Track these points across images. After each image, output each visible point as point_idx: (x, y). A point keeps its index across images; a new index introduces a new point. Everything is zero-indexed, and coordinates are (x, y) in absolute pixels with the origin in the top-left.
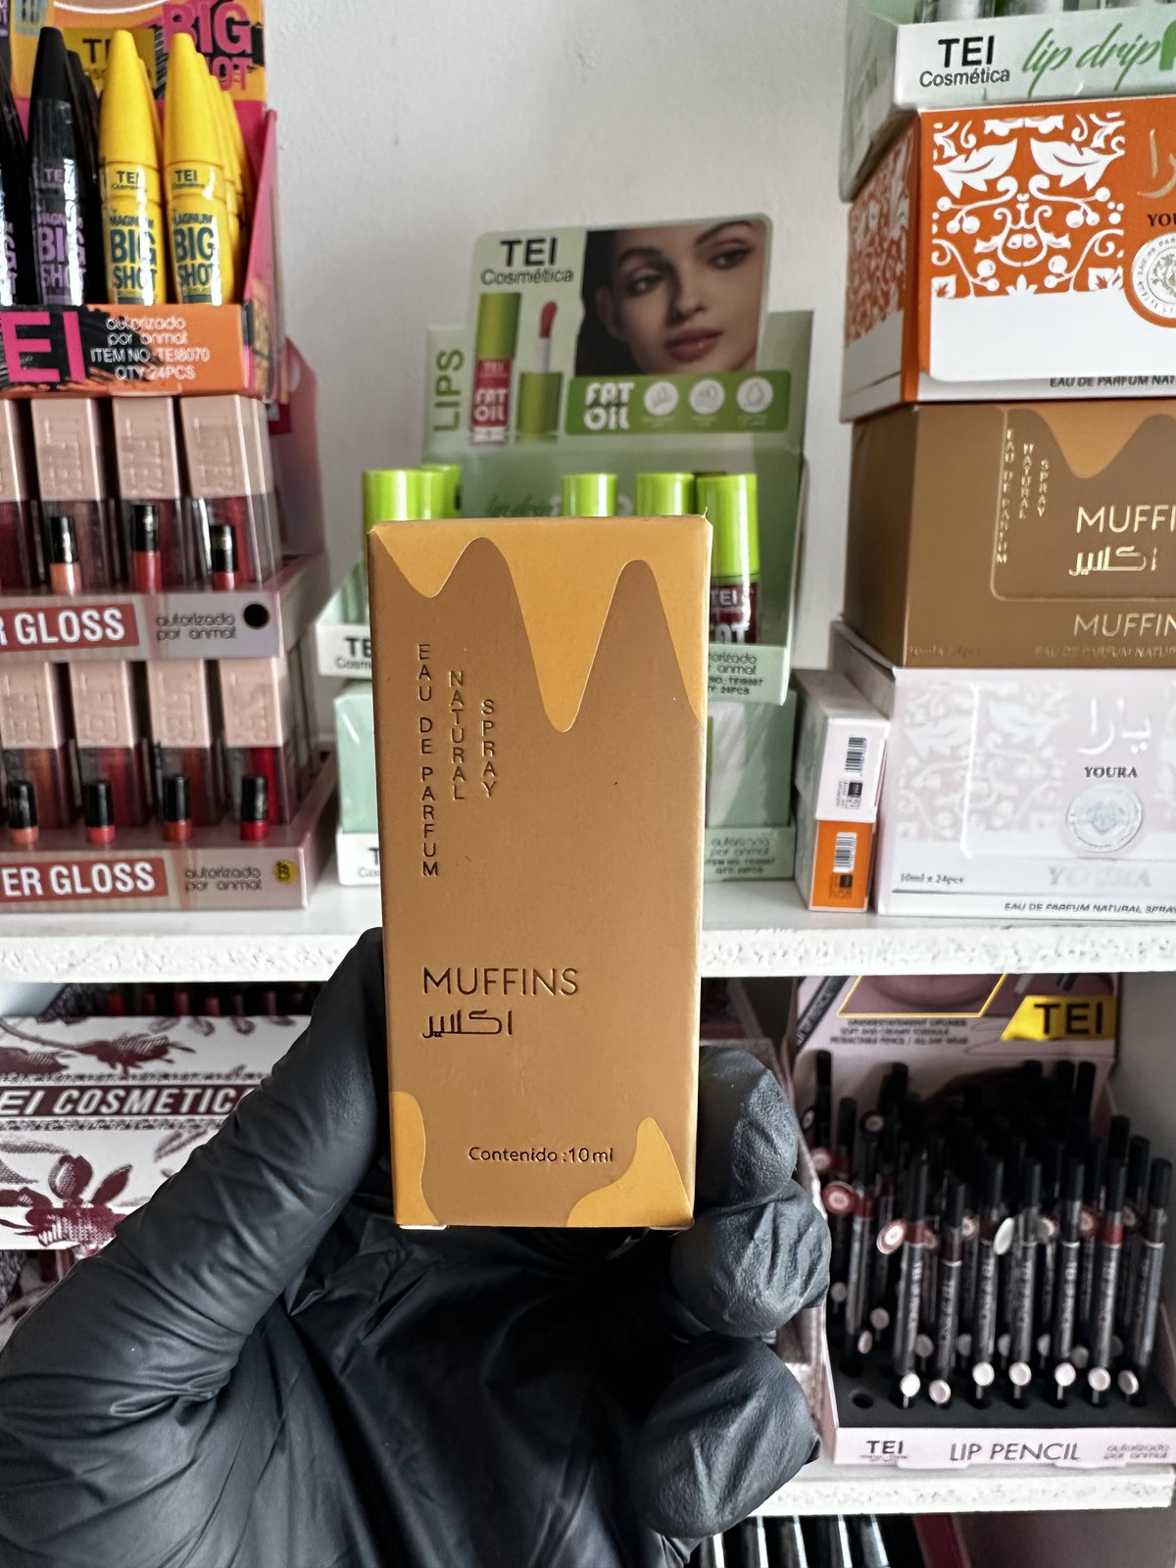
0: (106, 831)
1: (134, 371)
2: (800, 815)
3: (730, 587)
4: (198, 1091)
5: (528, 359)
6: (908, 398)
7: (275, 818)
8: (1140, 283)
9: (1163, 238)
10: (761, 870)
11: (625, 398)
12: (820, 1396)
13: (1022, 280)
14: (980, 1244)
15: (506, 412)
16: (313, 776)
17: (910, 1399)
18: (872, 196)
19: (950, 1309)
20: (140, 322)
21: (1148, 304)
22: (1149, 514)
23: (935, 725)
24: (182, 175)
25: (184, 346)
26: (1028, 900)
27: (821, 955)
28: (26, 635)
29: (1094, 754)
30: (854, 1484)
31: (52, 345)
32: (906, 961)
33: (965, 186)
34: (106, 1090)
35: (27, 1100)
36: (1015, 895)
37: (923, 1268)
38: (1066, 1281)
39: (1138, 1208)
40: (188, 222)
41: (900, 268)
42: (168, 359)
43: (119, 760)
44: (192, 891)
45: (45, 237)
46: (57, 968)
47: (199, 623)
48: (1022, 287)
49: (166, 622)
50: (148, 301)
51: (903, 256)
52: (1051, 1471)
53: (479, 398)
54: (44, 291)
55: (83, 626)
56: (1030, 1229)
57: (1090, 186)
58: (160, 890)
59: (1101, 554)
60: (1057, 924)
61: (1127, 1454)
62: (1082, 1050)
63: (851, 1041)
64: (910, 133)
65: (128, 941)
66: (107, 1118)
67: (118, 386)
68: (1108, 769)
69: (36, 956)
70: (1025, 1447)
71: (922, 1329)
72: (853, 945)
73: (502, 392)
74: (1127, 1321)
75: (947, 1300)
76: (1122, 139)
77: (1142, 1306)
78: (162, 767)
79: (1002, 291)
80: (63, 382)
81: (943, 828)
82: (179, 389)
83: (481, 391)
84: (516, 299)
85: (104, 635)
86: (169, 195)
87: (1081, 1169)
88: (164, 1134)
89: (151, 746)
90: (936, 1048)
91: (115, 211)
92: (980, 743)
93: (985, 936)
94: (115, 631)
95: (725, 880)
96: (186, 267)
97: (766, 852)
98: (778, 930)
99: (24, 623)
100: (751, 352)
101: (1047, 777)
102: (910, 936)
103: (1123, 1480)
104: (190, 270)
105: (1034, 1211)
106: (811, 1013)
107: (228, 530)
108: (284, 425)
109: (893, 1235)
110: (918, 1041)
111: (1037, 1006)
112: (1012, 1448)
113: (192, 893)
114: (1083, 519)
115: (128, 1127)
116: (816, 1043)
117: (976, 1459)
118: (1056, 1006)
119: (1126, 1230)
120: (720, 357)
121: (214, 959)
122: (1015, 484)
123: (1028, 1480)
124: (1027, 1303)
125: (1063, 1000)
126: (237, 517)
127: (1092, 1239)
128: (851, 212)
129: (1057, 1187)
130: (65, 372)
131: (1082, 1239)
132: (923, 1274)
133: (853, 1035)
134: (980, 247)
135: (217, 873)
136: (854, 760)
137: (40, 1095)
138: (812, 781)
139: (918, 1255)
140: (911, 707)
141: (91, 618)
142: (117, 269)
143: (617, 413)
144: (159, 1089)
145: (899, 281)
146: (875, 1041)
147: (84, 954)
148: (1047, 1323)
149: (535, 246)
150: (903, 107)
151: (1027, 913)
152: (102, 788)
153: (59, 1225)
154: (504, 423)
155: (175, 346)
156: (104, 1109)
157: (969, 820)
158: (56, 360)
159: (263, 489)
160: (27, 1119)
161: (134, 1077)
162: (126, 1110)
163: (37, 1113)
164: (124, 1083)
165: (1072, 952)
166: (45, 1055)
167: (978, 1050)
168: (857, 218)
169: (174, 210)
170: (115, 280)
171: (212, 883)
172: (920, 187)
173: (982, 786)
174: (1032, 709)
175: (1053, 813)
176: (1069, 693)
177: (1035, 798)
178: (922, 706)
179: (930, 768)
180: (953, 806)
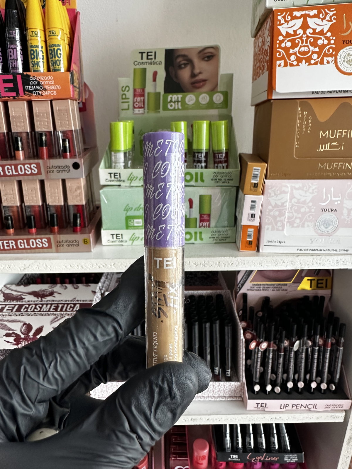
0: (34, 230)
1: (38, 92)
2: (237, 224)
4: (63, 305)
6: (269, 98)
7: (83, 226)
8: (340, 62)
9: (347, 48)
10: (226, 240)
12: (243, 391)
13: (304, 61)
14: (290, 348)
15: (144, 104)
16: (94, 214)
17: (269, 392)
18: (260, 36)
20: (40, 78)
21: (342, 69)
22: (341, 132)
23: (277, 197)
24: (51, 32)
25: (53, 85)
26: (304, 248)
27: (243, 264)
28: (9, 172)
29: (324, 205)
31: (14, 85)
32: (268, 266)
33: (287, 32)
34: (36, 305)
35: (13, 308)
36: (300, 246)
38: (314, 358)
39: (336, 337)
40: (53, 47)
41: (267, 58)
42: (48, 89)
43: (37, 209)
44: (59, 247)
45: (10, 52)
46: (21, 270)
47: (59, 168)
48: (304, 64)
49: (50, 168)
50: (42, 71)
51: (268, 55)
52: (310, 412)
53: (135, 100)
54: (11, 69)
55: (25, 169)
56: (304, 343)
57: (325, 32)
58: (50, 247)
59: (327, 145)
60: (312, 255)
61: (331, 407)
62: (321, 293)
63: (253, 290)
64: (271, 16)
65: (41, 262)
66: (37, 313)
67: (34, 97)
68: (328, 209)
69: (14, 266)
70: (302, 405)
71: (272, 372)
72: (252, 261)
75: (280, 364)
76: (335, 17)
77: (336, 365)
78: (49, 211)
79: (298, 65)
80: (17, 96)
81: (279, 227)
82: (52, 98)
84: (145, 69)
85: (32, 172)
86: (48, 39)
87: (319, 327)
88: (53, 317)
89: (46, 205)
91: (31, 44)
92: (290, 202)
93: (291, 258)
94: (35, 171)
95: (215, 243)
96: (53, 60)
97: (227, 235)
98: (230, 257)
99: (8, 169)
100: (216, 86)
101: (310, 212)
102: (269, 259)
103: (330, 414)
104: (54, 62)
105: (305, 338)
106: (241, 282)
107: (67, 140)
108: (83, 109)
109: (264, 345)
110: (273, 290)
111: (308, 280)
112: (298, 405)
113: (59, 248)
114: (322, 134)
115: (43, 315)
116: (243, 291)
117: (287, 408)
118: (314, 280)
119: (332, 344)
120: (207, 87)
121: (66, 267)
123: (303, 414)
124: (303, 365)
125: (316, 278)
126: (70, 136)
127: (322, 347)
128: (255, 40)
129: (312, 332)
130: (18, 93)
131: (319, 347)
132: (273, 357)
133: (254, 288)
134: (291, 51)
135: (66, 242)
136: (253, 207)
137: (17, 306)
138: (240, 213)
139: (271, 351)
140: (270, 191)
141: (27, 167)
142: (32, 61)
144: (51, 304)
145: (267, 62)
146: (260, 290)
147: (28, 265)
148: (308, 370)
149: (149, 54)
150: (269, 8)
151: (304, 252)
152: (32, 217)
153: (23, 342)
154: (144, 107)
155: (50, 85)
156: (36, 310)
157: (287, 224)
158: (15, 89)
159: (78, 128)
160: (13, 313)
161: (44, 301)
162: (42, 310)
163: (16, 311)
164: (41, 303)
165: (317, 263)
166: (18, 295)
167: (291, 293)
168: (256, 43)
169: (49, 43)
170: (32, 65)
171: (65, 244)
172: (274, 33)
173: (291, 214)
174: (306, 191)
175: (312, 222)
176: (316, 186)
177: (306, 218)
178: (273, 191)
179: (275, 209)
180: (282, 220)
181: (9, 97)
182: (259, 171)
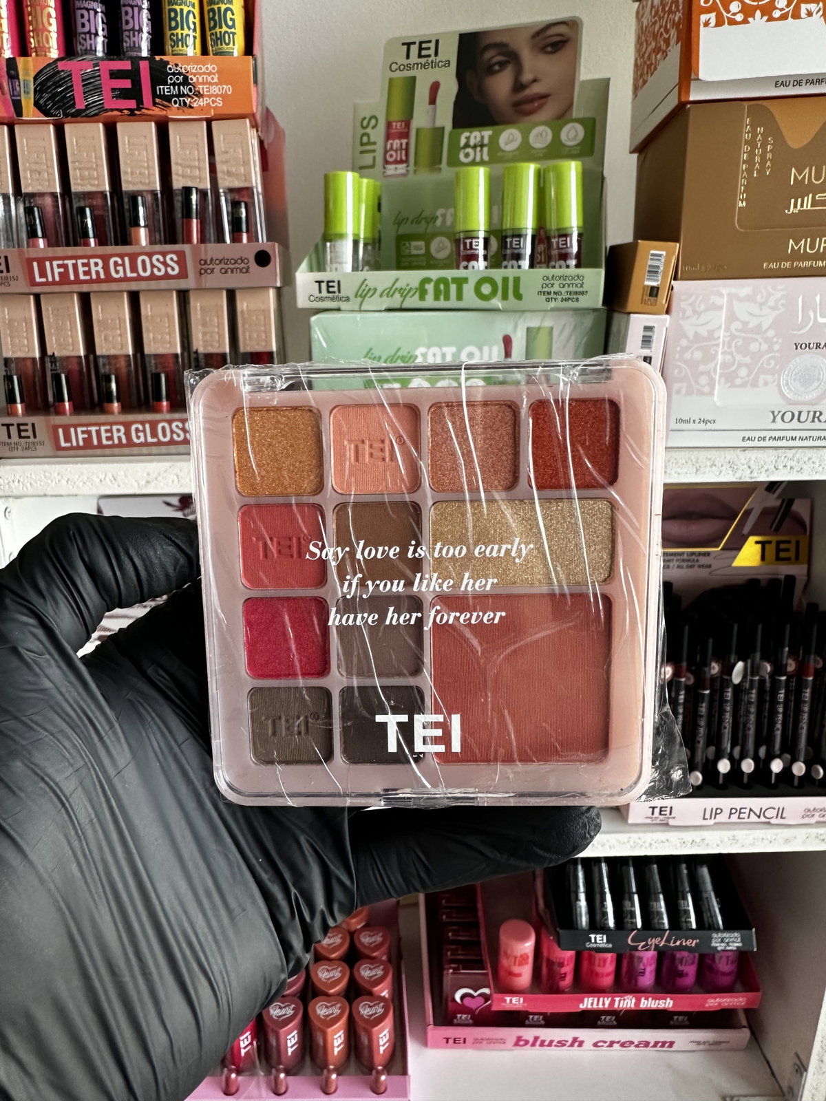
0: (165, 404)
1: (184, 101)
3: (566, 236)
5: (421, 119)
6: (683, 99)
11: (486, 141)
13: (758, 13)
14: (723, 679)
15: (407, 155)
19: (703, 723)
20: (188, 68)
23: (698, 318)
25: (216, 84)
26: (757, 435)
28: (117, 272)
29: (803, 335)
30: (641, 835)
31: (133, 83)
36: (749, 430)
37: (685, 695)
38: (778, 703)
40: (218, 3)
41: (678, 15)
42: (206, 93)
43: (171, 362)
45: (127, 13)
46: (139, 485)
47: (226, 264)
48: (758, 20)
49: (206, 263)
50: (192, 54)
51: (680, 8)
52: (765, 826)
53: (389, 147)
54: (126, 48)
55: (153, 266)
56: (755, 669)
59: (806, 198)
60: (776, 449)
61: (817, 814)
62: (785, 570)
67: (173, 112)
68: (810, 344)
69: (126, 476)
70: (751, 810)
73: (404, 141)
74: (816, 735)
75: (701, 716)
79: (745, 21)
80: (139, 109)
81: (703, 387)
82: (211, 114)
83: (390, 141)
84: (413, 79)
85: (166, 271)
87: (788, 627)
89: (190, 352)
90: (690, 570)
92: (727, 329)
93: (730, 455)
94: (173, 269)
96: (215, 34)
99: (116, 264)
100: (570, 105)
101: (770, 350)
103: (814, 831)
104: (218, 37)
107: (243, 205)
110: (678, 567)
111: (757, 542)
112: (742, 811)
114: (795, 174)
117: (720, 818)
118: (770, 542)
120: (548, 111)
122: (752, 154)
123: (752, 831)
124: (752, 718)
125: (774, 539)
126: (246, 200)
129: (772, 645)
130: (140, 102)
131: (788, 677)
132: (685, 699)
136: (647, 341)
140: (683, 305)
141: (158, 260)
142: (173, 34)
143: (481, 151)
145: (677, 26)
147: (156, 474)
149: (424, 46)
151: (756, 443)
152: (163, 376)
154: (406, 161)
155: (211, 84)
157: (719, 381)
158: (134, 93)
159: (260, 191)
165: (785, 466)
167: (718, 572)
170: (170, 43)
173: (728, 357)
174: (761, 305)
175: (774, 375)
176: (785, 293)
177: (762, 364)
178: (691, 304)
179: (696, 346)
180: (709, 372)
181: (121, 111)
182: (663, 260)
